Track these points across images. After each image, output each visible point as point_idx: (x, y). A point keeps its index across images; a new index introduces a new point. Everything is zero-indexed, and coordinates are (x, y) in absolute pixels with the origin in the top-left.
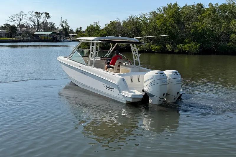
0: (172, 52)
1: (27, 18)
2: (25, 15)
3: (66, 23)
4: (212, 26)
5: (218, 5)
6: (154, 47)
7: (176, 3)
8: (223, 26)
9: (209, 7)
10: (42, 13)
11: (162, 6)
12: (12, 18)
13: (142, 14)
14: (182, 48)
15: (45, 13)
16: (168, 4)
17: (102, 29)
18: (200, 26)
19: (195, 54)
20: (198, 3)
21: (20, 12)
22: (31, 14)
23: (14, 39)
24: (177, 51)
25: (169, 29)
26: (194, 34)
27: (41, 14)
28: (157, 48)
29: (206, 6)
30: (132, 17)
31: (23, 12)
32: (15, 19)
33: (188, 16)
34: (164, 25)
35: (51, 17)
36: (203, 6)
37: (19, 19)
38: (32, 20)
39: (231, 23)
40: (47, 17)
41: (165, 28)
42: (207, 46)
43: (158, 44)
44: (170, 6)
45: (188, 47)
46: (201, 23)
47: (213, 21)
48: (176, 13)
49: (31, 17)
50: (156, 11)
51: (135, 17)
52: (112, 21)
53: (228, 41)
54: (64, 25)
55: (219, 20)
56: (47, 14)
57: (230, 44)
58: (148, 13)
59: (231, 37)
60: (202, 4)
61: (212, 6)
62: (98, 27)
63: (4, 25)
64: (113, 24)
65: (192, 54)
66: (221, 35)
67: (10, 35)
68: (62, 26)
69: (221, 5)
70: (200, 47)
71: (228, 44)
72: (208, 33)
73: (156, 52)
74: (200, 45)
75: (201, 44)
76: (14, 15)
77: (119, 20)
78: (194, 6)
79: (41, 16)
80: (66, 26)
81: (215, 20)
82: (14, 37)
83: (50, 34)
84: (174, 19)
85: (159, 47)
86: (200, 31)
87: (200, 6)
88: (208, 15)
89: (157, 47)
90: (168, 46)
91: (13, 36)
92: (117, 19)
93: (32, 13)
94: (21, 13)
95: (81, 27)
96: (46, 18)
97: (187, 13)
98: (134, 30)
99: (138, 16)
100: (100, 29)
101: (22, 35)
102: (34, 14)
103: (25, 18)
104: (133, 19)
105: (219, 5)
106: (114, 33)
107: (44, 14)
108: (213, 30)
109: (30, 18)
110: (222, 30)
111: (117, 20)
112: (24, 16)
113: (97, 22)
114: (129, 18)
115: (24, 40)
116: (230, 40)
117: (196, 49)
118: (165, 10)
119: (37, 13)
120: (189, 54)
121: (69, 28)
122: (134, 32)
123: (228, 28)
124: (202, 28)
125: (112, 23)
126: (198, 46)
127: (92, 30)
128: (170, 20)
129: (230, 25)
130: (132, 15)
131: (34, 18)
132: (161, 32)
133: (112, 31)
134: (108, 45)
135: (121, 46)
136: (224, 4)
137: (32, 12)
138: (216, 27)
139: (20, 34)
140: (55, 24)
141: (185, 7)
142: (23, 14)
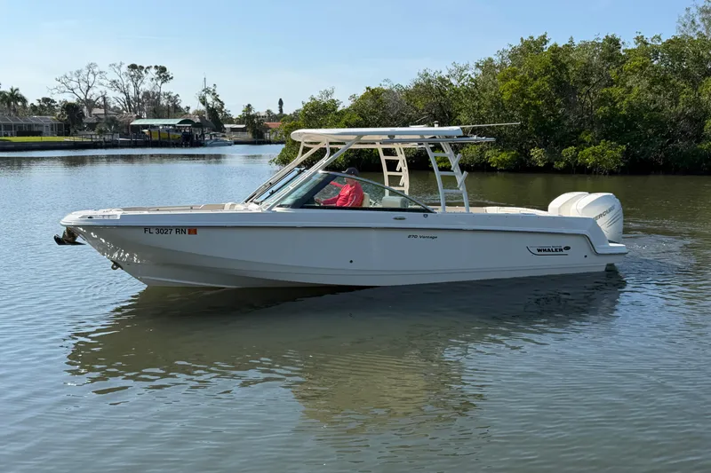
0: (548, 169)
1: (105, 82)
2: (101, 72)
3: (214, 94)
4: (650, 96)
5: (660, 40)
7: (544, 36)
8: (684, 96)
9: (636, 47)
10: (148, 68)
12: (64, 80)
13: (453, 68)
14: (574, 157)
15: (156, 67)
16: (522, 39)
17: (348, 110)
18: (623, 99)
19: (612, 173)
20: (607, 37)
21: (86, 64)
22: (117, 70)
23: (77, 139)
24: (562, 165)
25: (536, 107)
26: (608, 119)
27: (146, 71)
28: (503, 159)
29: (629, 43)
30: (427, 75)
31: (96, 66)
32: (73, 84)
33: (587, 72)
34: (523, 96)
35: (172, 78)
36: (620, 43)
37: (84, 86)
38: (120, 86)
39: (703, 89)
40: (160, 77)
41: (525, 103)
42: (644, 152)
43: (507, 147)
44: (532, 47)
45: (594, 154)
46: (624, 89)
47: (653, 84)
48: (555, 61)
49: (117, 78)
50: (494, 58)
51: (436, 74)
52: (372, 87)
53: (699, 138)
54: (209, 99)
55: (671, 82)
56: (163, 69)
57: (705, 146)
58: (472, 65)
59: (708, 126)
60: (617, 37)
61: (646, 44)
62: (334, 104)
63: (39, 101)
64: (374, 94)
65: (605, 174)
66: (678, 120)
67: (64, 129)
68: (203, 101)
69: (670, 41)
70: (626, 154)
71: (699, 146)
72: (646, 116)
73: (501, 170)
74: (624, 148)
75: (628, 147)
76: (71, 73)
77: (389, 85)
78: (595, 44)
79: (145, 75)
80: (215, 103)
81: (659, 80)
82: (76, 134)
83: (174, 126)
84: (549, 78)
85: (508, 155)
86: (624, 112)
87: (613, 42)
88: (641, 68)
89: (504, 156)
90: (537, 154)
91: (72, 131)
92: (386, 80)
93: (119, 68)
94: (89, 67)
95: (249, 105)
96: (159, 82)
97: (585, 64)
98: (435, 111)
99: (444, 74)
100: (339, 109)
101: (97, 130)
102: (124, 69)
103: (101, 81)
104: (429, 81)
105: (664, 40)
106: (380, 119)
107: (153, 71)
108: (656, 109)
109: (114, 82)
110: (681, 106)
111: (386, 83)
112: (98, 76)
113: (329, 89)
114: (418, 77)
115: (106, 142)
116: (703, 134)
117: (615, 158)
118: (513, 55)
119: (133, 67)
120: (595, 173)
121: (223, 107)
122: (435, 117)
123: (697, 103)
124: (629, 102)
125: (373, 91)
126: (619, 150)
127: (318, 112)
128: (538, 83)
129: (699, 95)
130: (427, 71)
131: (126, 81)
132: (513, 116)
136: (675, 38)
137: (119, 64)
138: (663, 100)
139: (92, 126)
140: (178, 98)
141: (568, 46)
142: (96, 70)
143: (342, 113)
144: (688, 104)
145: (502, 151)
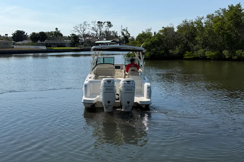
0: (230, 59)
1: (90, 28)
2: (89, 25)
3: (126, 31)
6: (209, 53)
10: (105, 22)
12: (76, 28)
13: (197, 18)
14: (241, 54)
15: (107, 22)
16: (229, 6)
21: (83, 22)
22: (94, 23)
23: (76, 48)
24: (235, 57)
25: (227, 34)
27: (104, 24)
30: (186, 21)
31: (87, 22)
32: (79, 29)
35: (113, 26)
37: (82, 29)
38: (95, 29)
40: (109, 26)
43: (215, 50)
49: (94, 26)
51: (190, 21)
52: (165, 27)
54: (125, 33)
56: (109, 23)
58: (205, 17)
67: (73, 45)
68: (123, 34)
73: (212, 60)
76: (78, 25)
79: (103, 25)
80: (127, 34)
89: (213, 54)
90: (225, 53)
91: (76, 45)
92: (170, 24)
93: (95, 23)
94: (84, 23)
96: (108, 27)
98: (188, 36)
99: (194, 21)
101: (84, 45)
102: (96, 23)
103: (89, 28)
107: (106, 24)
109: (93, 28)
112: (87, 26)
113: (149, 28)
115: (85, 49)
119: (99, 22)
121: (129, 36)
125: (165, 29)
131: (97, 27)
133: (163, 37)
134: (158, 52)
137: (94, 22)
139: (82, 43)
140: (117, 33)
142: (86, 24)
143: (154, 37)
145: (213, 52)
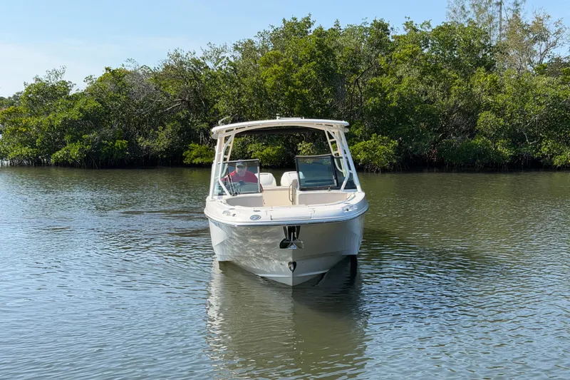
4: (421, 87)
5: (430, 26)
7: (308, 18)
8: (456, 87)
9: (405, 33)
11: (273, 27)
13: (208, 49)
16: (284, 21)
17: (83, 94)
18: (394, 89)
19: (384, 170)
20: (375, 21)
25: (302, 96)
26: (379, 111)
28: (268, 155)
29: (398, 29)
30: (178, 56)
33: (354, 59)
34: (288, 83)
36: (389, 28)
39: (475, 80)
41: (290, 92)
42: (417, 147)
43: (272, 140)
44: (296, 29)
45: (365, 149)
46: (394, 79)
47: (423, 74)
48: (321, 46)
50: (254, 39)
51: (189, 56)
52: (113, 68)
53: (472, 132)
55: (442, 72)
57: (478, 141)
58: (230, 47)
59: (481, 119)
60: (386, 22)
61: (416, 30)
62: (65, 86)
64: (116, 76)
65: (377, 172)
66: (451, 113)
69: (441, 28)
70: (398, 150)
71: (473, 141)
72: (417, 108)
74: (396, 143)
75: (400, 142)
77: (133, 65)
78: (364, 29)
81: (431, 70)
84: (315, 65)
85: (274, 150)
86: (394, 104)
87: (382, 27)
88: (411, 56)
89: (269, 150)
92: (130, 60)
97: (352, 50)
98: (189, 98)
99: (199, 55)
100: (71, 93)
104: (181, 63)
105: (434, 27)
106: (123, 106)
108: (428, 101)
110: (453, 99)
111: (129, 63)
113: (58, 69)
114: (168, 58)
116: (477, 128)
117: (387, 154)
118: (276, 38)
120: (367, 170)
122: (189, 104)
123: (469, 95)
124: (399, 93)
125: (113, 73)
126: (391, 145)
127: (45, 96)
128: (303, 69)
129: (471, 86)
130: (179, 51)
132: (277, 106)
133: (113, 99)
135: (148, 147)
136: (446, 25)
138: (435, 91)
141: (334, 30)
143: (76, 98)
144: (461, 96)
145: (267, 145)
